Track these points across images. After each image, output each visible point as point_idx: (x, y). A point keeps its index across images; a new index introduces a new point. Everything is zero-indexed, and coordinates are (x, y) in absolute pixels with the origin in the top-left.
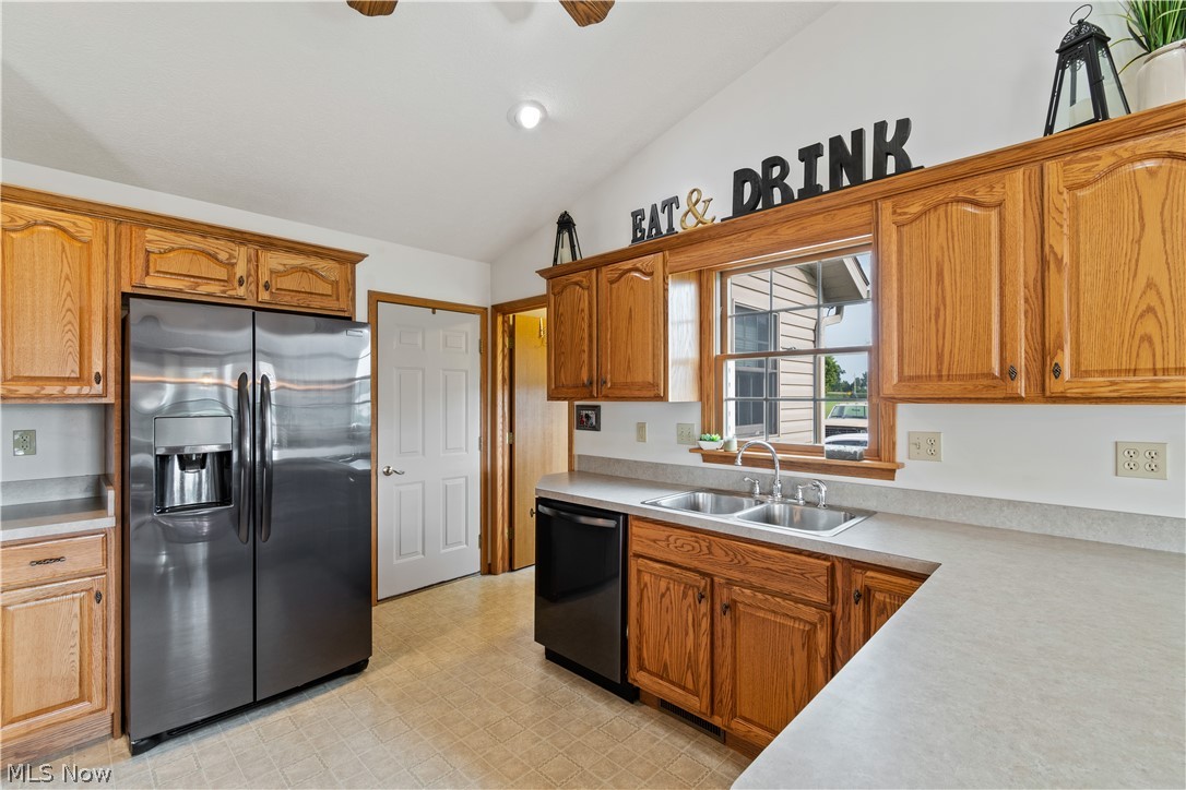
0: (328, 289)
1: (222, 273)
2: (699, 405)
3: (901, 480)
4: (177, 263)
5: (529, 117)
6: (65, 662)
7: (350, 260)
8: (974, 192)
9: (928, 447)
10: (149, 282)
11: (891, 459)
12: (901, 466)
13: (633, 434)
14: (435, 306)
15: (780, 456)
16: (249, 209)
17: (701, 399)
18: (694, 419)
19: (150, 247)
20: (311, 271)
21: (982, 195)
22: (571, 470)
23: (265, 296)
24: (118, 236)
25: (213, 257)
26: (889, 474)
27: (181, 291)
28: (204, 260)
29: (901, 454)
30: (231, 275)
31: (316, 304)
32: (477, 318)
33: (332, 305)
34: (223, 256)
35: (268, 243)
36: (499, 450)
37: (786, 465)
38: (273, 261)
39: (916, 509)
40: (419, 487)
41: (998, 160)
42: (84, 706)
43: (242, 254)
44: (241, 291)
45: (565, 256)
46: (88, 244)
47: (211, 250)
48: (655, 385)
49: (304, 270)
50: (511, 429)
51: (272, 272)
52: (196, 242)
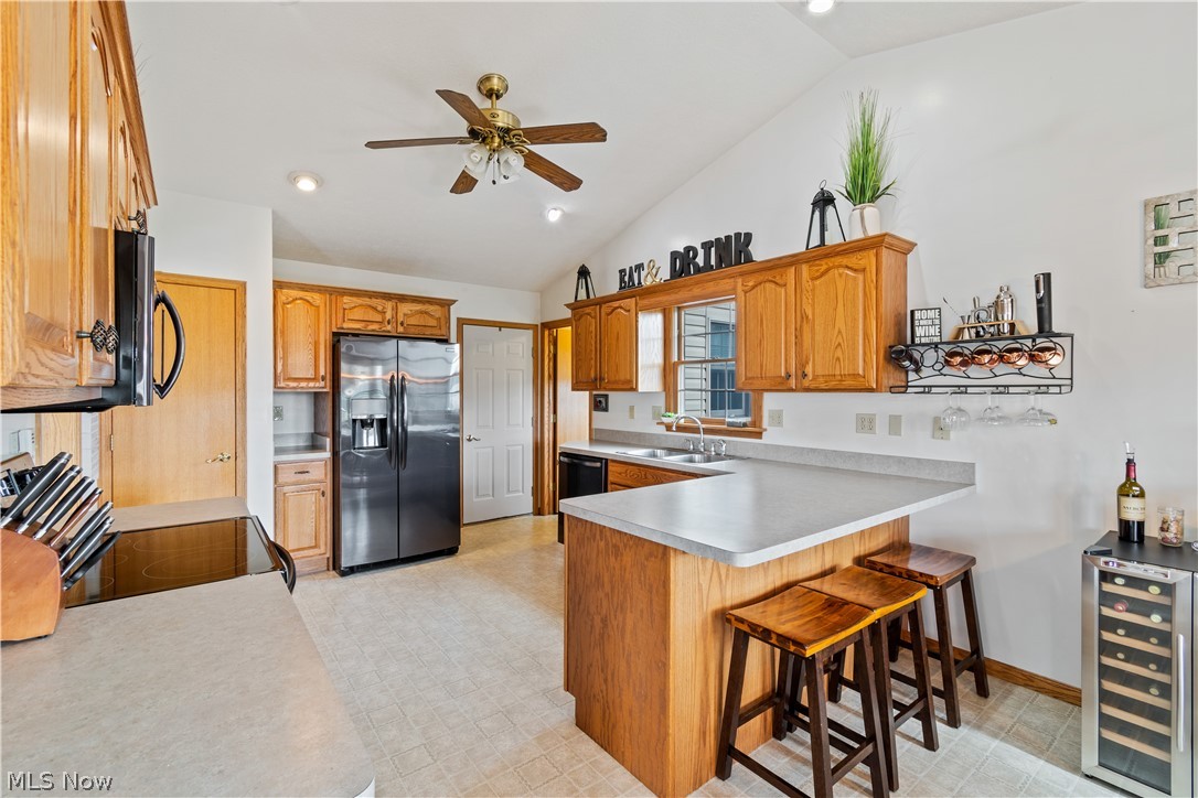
0: (434, 323)
1: (378, 318)
2: (664, 394)
3: (767, 439)
4: (357, 314)
5: (554, 216)
6: (309, 528)
7: (446, 304)
8: (775, 277)
9: (778, 418)
10: (345, 326)
11: (760, 427)
12: (765, 430)
13: (628, 414)
14: (500, 325)
15: (704, 426)
16: (387, 272)
17: (665, 390)
18: (661, 402)
19: (345, 306)
20: (426, 313)
21: (778, 279)
22: (591, 439)
23: (401, 329)
24: (331, 301)
25: (375, 309)
26: (759, 435)
27: (359, 329)
28: (371, 312)
29: (765, 424)
30: (384, 319)
31: (428, 332)
32: (531, 332)
33: (437, 333)
34: (380, 308)
35: (402, 298)
36: (546, 426)
37: (707, 431)
38: (405, 308)
39: (771, 456)
40: (490, 450)
41: (784, 261)
42: (316, 551)
43: (389, 305)
44: (389, 328)
45: (582, 295)
46: (318, 307)
47: (374, 305)
48: (630, 381)
49: (422, 312)
50: (555, 412)
51: (405, 315)
52: (367, 301)
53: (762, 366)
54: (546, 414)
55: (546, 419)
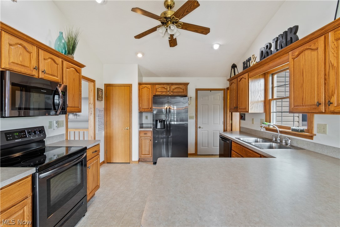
0: (182, 91)
1: (165, 90)
2: (264, 114)
3: (315, 140)
4: (159, 90)
5: (216, 47)
6: (147, 149)
7: (186, 84)
8: (310, 46)
9: (323, 129)
10: (156, 93)
11: (312, 133)
12: (315, 135)
13: (251, 122)
14: (211, 90)
16: (174, 77)
17: (265, 112)
18: (264, 117)
19: (156, 88)
20: (179, 88)
21: (313, 47)
22: (240, 131)
23: (172, 93)
24: (153, 87)
25: (164, 88)
26: (311, 137)
27: (160, 94)
28: (163, 89)
29: (315, 131)
30: (167, 90)
31: (180, 94)
32: (222, 92)
33: (183, 94)
34: (166, 88)
35: (172, 84)
36: (228, 125)
38: (173, 87)
39: (318, 150)
40: (207, 132)
41: (316, 34)
42: (149, 156)
43: (168, 87)
44: (168, 93)
46: (149, 89)
47: (164, 87)
48: (246, 108)
49: (178, 88)
50: (232, 120)
51: (173, 89)
52: (162, 86)
53: (303, 99)
54: (228, 120)
55: (228, 122)
